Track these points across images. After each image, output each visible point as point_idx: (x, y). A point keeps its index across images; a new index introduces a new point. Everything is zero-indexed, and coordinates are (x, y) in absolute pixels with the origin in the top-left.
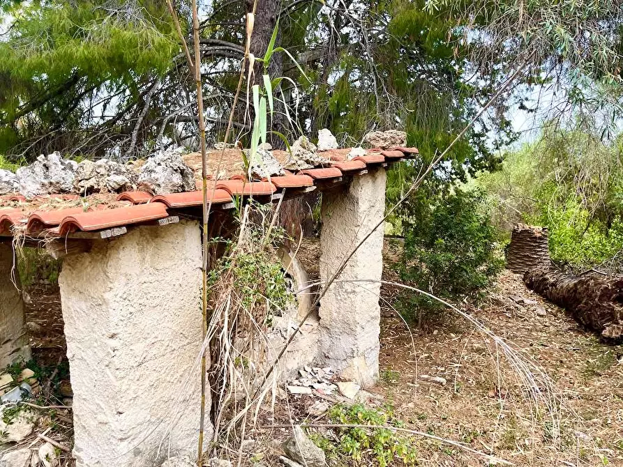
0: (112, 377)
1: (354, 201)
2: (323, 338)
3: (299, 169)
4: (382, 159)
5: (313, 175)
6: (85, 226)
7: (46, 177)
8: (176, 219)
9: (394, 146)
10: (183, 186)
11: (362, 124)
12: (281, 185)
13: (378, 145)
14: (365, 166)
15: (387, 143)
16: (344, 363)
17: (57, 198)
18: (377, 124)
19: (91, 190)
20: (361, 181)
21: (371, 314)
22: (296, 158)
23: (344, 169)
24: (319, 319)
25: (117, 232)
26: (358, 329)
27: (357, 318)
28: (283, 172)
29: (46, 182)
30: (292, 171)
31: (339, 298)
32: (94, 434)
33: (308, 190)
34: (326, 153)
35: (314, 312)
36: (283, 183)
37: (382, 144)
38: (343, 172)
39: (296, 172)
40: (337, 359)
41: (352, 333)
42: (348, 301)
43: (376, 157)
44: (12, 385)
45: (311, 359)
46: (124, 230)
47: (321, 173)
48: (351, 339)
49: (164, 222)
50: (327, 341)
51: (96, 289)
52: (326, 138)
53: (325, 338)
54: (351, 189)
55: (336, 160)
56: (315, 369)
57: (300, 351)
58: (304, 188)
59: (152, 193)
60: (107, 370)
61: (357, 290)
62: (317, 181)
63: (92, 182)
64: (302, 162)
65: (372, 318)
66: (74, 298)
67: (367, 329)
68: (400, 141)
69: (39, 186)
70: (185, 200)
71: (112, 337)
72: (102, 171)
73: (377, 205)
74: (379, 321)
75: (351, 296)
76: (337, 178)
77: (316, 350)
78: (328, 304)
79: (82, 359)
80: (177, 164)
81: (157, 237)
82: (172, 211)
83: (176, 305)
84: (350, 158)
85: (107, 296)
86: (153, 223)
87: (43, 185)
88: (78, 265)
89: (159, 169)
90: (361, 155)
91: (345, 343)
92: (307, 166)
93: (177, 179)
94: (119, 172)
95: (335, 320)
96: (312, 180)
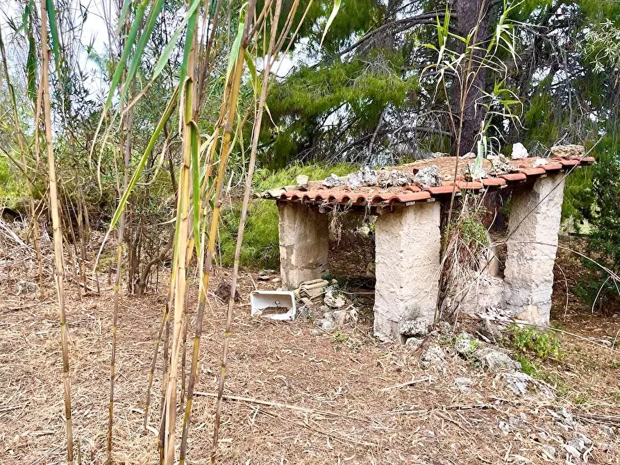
0: (399, 270)
1: (536, 195)
2: (506, 291)
3: (497, 174)
4: (560, 166)
5: (506, 177)
6: (402, 200)
7: (363, 178)
8: (434, 199)
9: (573, 157)
10: (436, 184)
11: (555, 133)
12: (486, 184)
13: (560, 155)
14: (545, 172)
15: (567, 154)
16: (521, 309)
17: (369, 188)
18: (568, 133)
19: (389, 185)
20: (543, 182)
21: (545, 277)
22: (496, 168)
23: (528, 174)
24: (503, 277)
25: (412, 204)
26: (533, 285)
27: (533, 277)
28: (487, 176)
29: (363, 181)
30: (492, 176)
31: (520, 263)
32: (387, 298)
33: (502, 187)
34: (517, 161)
35: (500, 272)
36: (487, 183)
37: (563, 154)
38: (527, 176)
39: (495, 176)
40: (515, 306)
41: (528, 287)
42: (527, 265)
43: (556, 165)
44: (329, 285)
45: (496, 304)
46: (414, 203)
47: (511, 177)
48: (527, 292)
49: (429, 200)
50: (509, 294)
51: (395, 230)
52: (519, 150)
53: (508, 290)
54: (535, 187)
55: (524, 167)
56: (499, 310)
57: (489, 296)
58: (500, 186)
59: (421, 187)
60: (397, 268)
61: (534, 258)
62: (508, 182)
63: (389, 181)
64: (499, 170)
65: (546, 281)
66: (383, 234)
67: (541, 287)
68: (578, 153)
69: (359, 183)
70: (438, 190)
71: (401, 252)
72: (395, 176)
73: (556, 199)
74: (552, 285)
75: (530, 262)
76: (523, 180)
77: (500, 298)
78: (512, 268)
79: (384, 263)
80: (434, 173)
81: (422, 208)
82: (433, 195)
83: (427, 243)
84: (534, 166)
85: (401, 233)
86: (425, 200)
87: (361, 182)
88: (387, 219)
89: (426, 176)
90: (543, 164)
91: (522, 295)
92: (502, 172)
93: (433, 180)
94: (402, 177)
95: (516, 278)
96: (505, 181)
